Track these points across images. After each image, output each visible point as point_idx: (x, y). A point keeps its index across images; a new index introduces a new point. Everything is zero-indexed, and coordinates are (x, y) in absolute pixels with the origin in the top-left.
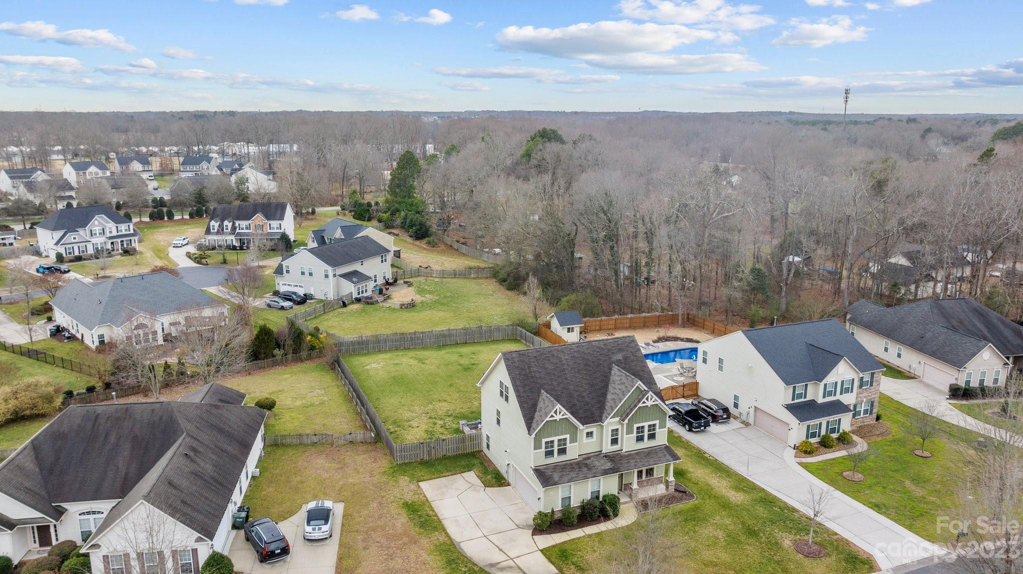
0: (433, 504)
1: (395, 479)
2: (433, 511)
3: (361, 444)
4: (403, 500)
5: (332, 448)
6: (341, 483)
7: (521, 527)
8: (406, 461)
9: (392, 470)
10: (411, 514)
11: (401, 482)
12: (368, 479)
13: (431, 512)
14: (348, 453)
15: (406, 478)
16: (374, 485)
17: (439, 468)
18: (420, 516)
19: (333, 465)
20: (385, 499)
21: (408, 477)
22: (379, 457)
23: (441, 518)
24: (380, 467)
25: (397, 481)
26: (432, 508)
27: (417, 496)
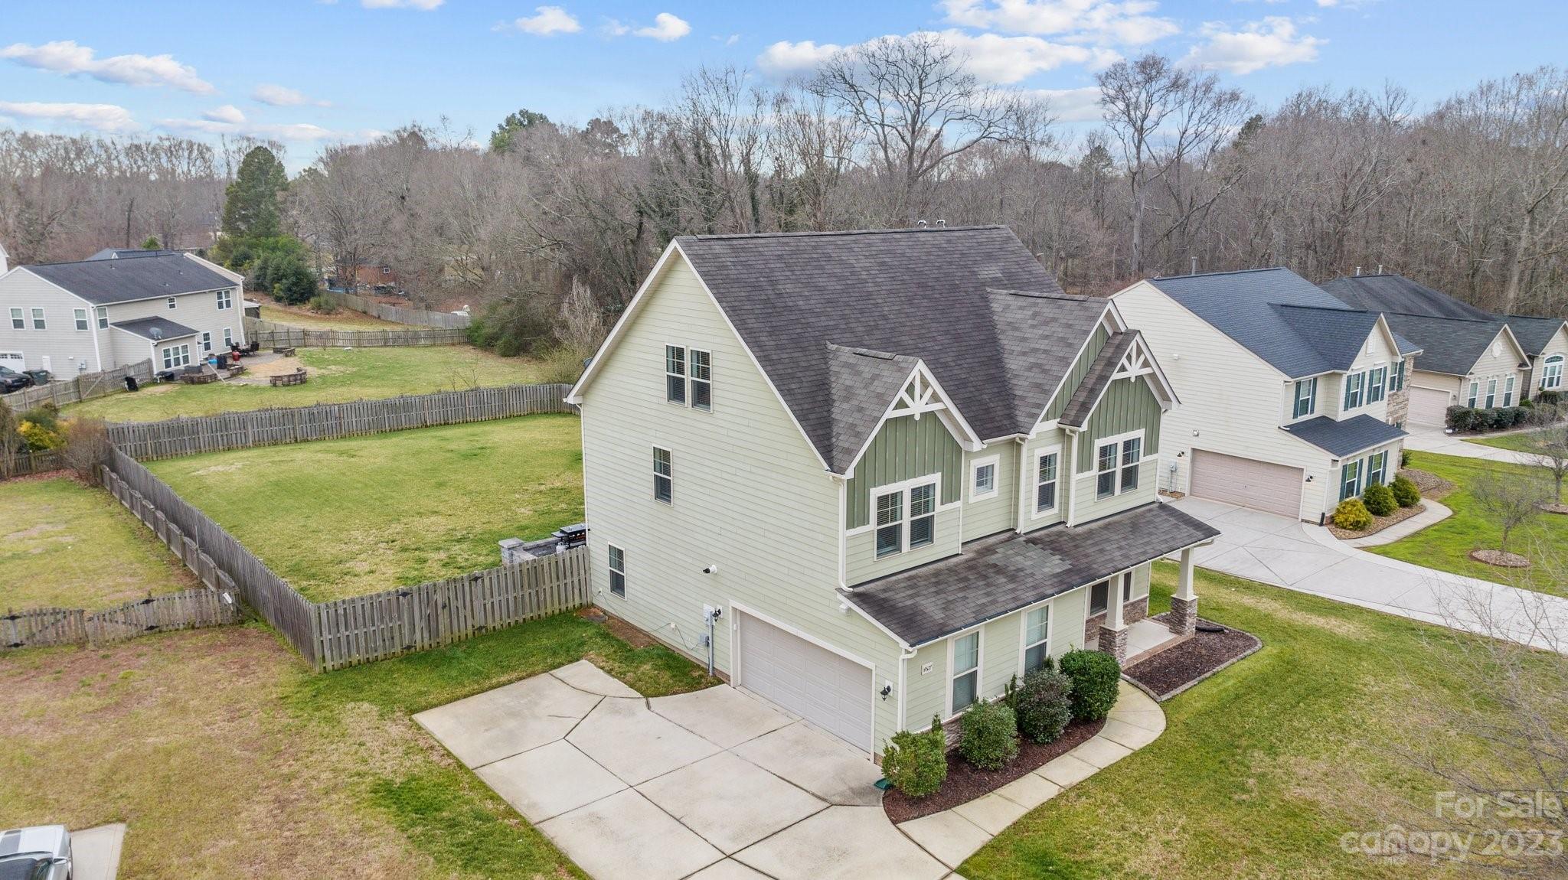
0: (487, 775)
1: (325, 713)
2: (495, 798)
3: (190, 632)
4: (369, 779)
5: (81, 654)
6: (111, 755)
7: (837, 799)
8: (356, 658)
9: (308, 691)
10: (413, 824)
11: (347, 720)
12: (221, 726)
13: (490, 805)
14: (143, 661)
15: (366, 706)
16: (245, 745)
17: (472, 664)
18: (453, 825)
19: (83, 699)
20: (295, 783)
21: (371, 702)
22: (258, 659)
23: (533, 817)
24: (264, 686)
25: (333, 721)
26: (487, 788)
27: (419, 759)
